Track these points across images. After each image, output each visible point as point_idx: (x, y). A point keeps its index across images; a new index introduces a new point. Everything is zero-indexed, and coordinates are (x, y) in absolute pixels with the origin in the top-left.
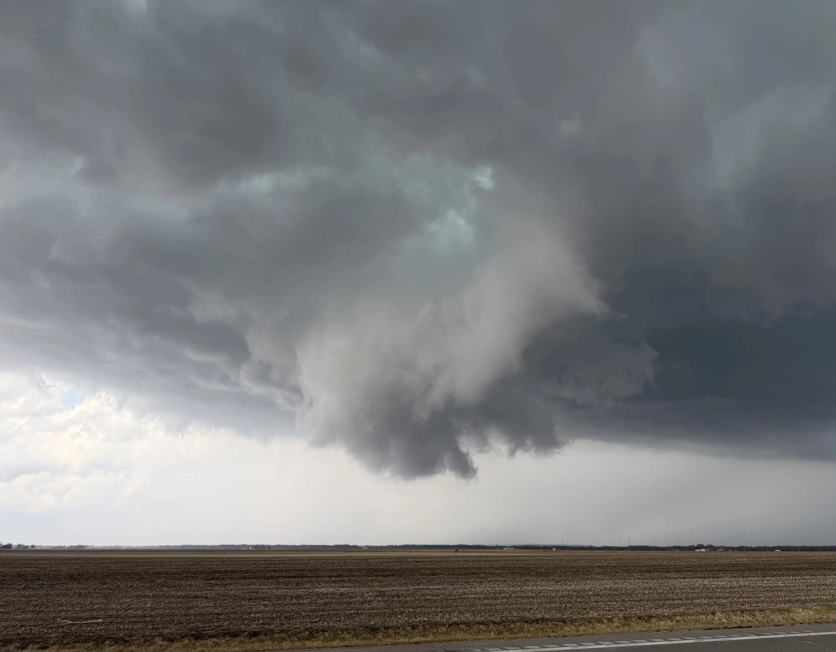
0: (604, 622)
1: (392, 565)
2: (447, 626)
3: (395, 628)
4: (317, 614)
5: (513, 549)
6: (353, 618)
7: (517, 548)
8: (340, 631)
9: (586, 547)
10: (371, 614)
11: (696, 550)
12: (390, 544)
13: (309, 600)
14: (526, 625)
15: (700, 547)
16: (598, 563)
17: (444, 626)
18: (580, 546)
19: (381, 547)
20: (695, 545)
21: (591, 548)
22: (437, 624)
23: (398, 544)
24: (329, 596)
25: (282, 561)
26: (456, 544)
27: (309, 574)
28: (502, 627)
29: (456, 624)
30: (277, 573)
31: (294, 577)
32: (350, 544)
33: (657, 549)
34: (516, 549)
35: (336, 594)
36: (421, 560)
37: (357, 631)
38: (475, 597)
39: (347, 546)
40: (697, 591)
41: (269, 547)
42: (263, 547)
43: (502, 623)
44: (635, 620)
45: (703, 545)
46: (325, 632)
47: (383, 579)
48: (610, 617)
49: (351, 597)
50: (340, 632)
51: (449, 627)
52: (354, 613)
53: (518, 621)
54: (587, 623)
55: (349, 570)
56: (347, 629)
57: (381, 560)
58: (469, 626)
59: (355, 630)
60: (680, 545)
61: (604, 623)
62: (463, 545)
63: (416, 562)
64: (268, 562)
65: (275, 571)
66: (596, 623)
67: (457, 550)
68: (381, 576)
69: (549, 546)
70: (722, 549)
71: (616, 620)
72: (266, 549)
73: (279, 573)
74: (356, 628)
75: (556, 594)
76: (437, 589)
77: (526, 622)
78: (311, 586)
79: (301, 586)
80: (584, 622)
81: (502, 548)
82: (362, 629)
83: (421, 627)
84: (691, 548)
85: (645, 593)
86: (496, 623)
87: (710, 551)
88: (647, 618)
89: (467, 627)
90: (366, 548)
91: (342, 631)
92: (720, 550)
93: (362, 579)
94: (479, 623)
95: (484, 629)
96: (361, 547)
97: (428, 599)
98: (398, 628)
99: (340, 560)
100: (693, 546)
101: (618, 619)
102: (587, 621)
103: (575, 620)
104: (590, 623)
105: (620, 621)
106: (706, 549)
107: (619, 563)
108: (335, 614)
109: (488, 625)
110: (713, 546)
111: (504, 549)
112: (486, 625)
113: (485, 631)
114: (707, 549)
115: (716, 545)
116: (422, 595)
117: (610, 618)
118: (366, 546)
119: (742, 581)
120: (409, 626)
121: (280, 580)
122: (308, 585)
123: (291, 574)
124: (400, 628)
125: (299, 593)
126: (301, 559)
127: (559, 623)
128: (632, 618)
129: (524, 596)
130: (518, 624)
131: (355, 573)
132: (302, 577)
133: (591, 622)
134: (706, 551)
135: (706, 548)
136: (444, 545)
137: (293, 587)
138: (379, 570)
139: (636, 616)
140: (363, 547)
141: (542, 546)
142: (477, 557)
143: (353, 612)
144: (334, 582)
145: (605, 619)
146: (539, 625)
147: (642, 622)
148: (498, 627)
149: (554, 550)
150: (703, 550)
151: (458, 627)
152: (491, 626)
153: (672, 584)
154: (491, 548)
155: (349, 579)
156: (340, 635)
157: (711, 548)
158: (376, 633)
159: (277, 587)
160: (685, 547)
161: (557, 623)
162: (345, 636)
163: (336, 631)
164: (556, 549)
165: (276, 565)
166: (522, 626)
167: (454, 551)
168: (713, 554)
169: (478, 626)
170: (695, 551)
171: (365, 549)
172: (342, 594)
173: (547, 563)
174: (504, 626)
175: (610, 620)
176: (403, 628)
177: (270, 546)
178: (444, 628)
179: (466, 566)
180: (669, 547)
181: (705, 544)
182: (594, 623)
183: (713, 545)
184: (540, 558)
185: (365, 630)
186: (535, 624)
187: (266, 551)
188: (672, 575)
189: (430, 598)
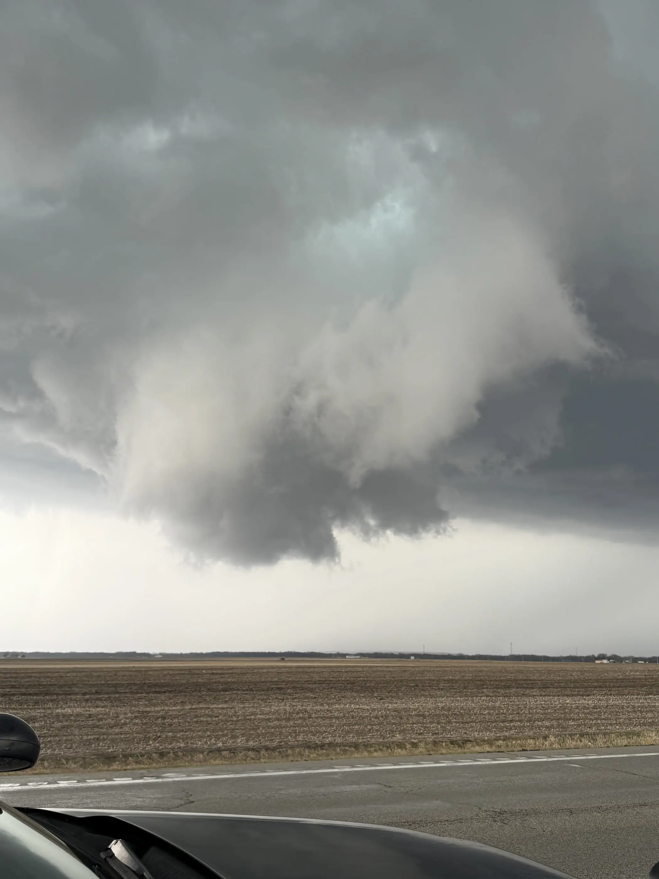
0: (407, 747)
1: (178, 678)
2: (205, 753)
3: (137, 756)
4: (45, 740)
5: (358, 657)
6: (90, 744)
7: (364, 657)
8: (64, 760)
9: (453, 655)
10: (117, 739)
11: (597, 662)
12: (194, 651)
13: (43, 723)
14: (307, 751)
15: (602, 657)
16: (449, 676)
17: (202, 752)
18: (447, 654)
19: (181, 655)
20: (596, 655)
21: (461, 657)
22: (194, 751)
23: (204, 651)
24: (72, 718)
25: (28, 673)
26: (283, 651)
27: (57, 690)
28: (276, 753)
29: (219, 750)
30: (13, 690)
31: (36, 694)
32: (139, 651)
33: (546, 659)
34: (362, 657)
35: (83, 715)
36: (219, 672)
37: (87, 760)
38: (264, 717)
39: (134, 654)
40: (549, 711)
41: (24, 655)
42: (15, 654)
43: (278, 748)
44: (445, 744)
45: (606, 655)
46: (44, 761)
47: (155, 697)
48: (415, 741)
49: (101, 719)
50: (64, 762)
51: (208, 754)
52: (94, 739)
53: (298, 746)
54: (385, 748)
55: (115, 686)
56: (74, 758)
57: (166, 672)
58: (234, 753)
59: (84, 758)
60: (577, 654)
61: (406, 749)
62: (293, 652)
63: (213, 674)
64: (9, 675)
65: (13, 687)
66: (396, 748)
67: (283, 659)
68: (155, 692)
69: (406, 653)
70: (630, 660)
71: (422, 745)
72: (19, 657)
73: (17, 690)
74: (86, 757)
75: (369, 714)
76: (221, 708)
77: (309, 747)
78: (53, 705)
79: (40, 706)
80: (381, 747)
81: (344, 655)
82: (94, 757)
83: (172, 755)
84: (590, 659)
85: (482, 714)
86: (270, 749)
87: (614, 662)
88: (461, 743)
89: (232, 755)
90: (161, 656)
91: (67, 760)
92: (627, 661)
93: (126, 697)
94: (248, 749)
95: (253, 756)
96: (154, 655)
97: (201, 721)
98: (141, 756)
99: (110, 672)
100: (593, 656)
101: (426, 743)
102: (386, 746)
103: (370, 745)
104: (388, 748)
105: (428, 747)
106: (609, 660)
107: (476, 676)
108: (68, 740)
109: (259, 751)
110: (619, 657)
111: (347, 657)
112: (256, 751)
113: (253, 759)
114: (611, 660)
115: (622, 655)
116: (196, 716)
117: (416, 743)
118: (161, 654)
119: (613, 700)
120: (156, 753)
121: (15, 698)
122: (50, 705)
123: (32, 691)
124: (144, 756)
125: (33, 714)
126: (57, 671)
127: (349, 749)
128: (442, 742)
129: (328, 716)
130: (298, 749)
131: (121, 690)
132: (46, 694)
133: (390, 747)
134: (609, 662)
135: (609, 658)
136: (267, 652)
137: (29, 707)
138: (156, 685)
139: (449, 741)
140: (157, 655)
141: (397, 653)
142: (298, 667)
143: (92, 737)
144: (87, 700)
145: (409, 744)
146: (325, 751)
147: (454, 747)
148: (271, 754)
149: (412, 659)
150: (605, 661)
151: (220, 754)
152: (263, 752)
153: (525, 702)
154: (330, 656)
155: (108, 697)
156: (64, 765)
157: (615, 659)
158: (112, 762)
159: (7, 707)
160: (583, 657)
161: (347, 748)
162: (71, 765)
163: (60, 760)
164: (415, 658)
165: (18, 679)
166: (303, 752)
167: (279, 660)
168: (617, 666)
169: (246, 752)
170: (594, 662)
171: (157, 658)
172: (90, 716)
173: (383, 676)
174: (280, 752)
175: (415, 745)
176: (148, 756)
177: (26, 653)
178: (201, 756)
179: (276, 679)
180: (562, 656)
181: (609, 654)
182: (394, 748)
183: (618, 654)
184: (379, 668)
185: (98, 758)
186: (319, 749)
187: (19, 660)
188: (535, 692)
189: (204, 720)
